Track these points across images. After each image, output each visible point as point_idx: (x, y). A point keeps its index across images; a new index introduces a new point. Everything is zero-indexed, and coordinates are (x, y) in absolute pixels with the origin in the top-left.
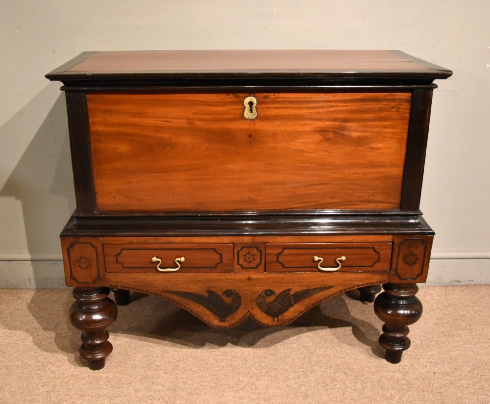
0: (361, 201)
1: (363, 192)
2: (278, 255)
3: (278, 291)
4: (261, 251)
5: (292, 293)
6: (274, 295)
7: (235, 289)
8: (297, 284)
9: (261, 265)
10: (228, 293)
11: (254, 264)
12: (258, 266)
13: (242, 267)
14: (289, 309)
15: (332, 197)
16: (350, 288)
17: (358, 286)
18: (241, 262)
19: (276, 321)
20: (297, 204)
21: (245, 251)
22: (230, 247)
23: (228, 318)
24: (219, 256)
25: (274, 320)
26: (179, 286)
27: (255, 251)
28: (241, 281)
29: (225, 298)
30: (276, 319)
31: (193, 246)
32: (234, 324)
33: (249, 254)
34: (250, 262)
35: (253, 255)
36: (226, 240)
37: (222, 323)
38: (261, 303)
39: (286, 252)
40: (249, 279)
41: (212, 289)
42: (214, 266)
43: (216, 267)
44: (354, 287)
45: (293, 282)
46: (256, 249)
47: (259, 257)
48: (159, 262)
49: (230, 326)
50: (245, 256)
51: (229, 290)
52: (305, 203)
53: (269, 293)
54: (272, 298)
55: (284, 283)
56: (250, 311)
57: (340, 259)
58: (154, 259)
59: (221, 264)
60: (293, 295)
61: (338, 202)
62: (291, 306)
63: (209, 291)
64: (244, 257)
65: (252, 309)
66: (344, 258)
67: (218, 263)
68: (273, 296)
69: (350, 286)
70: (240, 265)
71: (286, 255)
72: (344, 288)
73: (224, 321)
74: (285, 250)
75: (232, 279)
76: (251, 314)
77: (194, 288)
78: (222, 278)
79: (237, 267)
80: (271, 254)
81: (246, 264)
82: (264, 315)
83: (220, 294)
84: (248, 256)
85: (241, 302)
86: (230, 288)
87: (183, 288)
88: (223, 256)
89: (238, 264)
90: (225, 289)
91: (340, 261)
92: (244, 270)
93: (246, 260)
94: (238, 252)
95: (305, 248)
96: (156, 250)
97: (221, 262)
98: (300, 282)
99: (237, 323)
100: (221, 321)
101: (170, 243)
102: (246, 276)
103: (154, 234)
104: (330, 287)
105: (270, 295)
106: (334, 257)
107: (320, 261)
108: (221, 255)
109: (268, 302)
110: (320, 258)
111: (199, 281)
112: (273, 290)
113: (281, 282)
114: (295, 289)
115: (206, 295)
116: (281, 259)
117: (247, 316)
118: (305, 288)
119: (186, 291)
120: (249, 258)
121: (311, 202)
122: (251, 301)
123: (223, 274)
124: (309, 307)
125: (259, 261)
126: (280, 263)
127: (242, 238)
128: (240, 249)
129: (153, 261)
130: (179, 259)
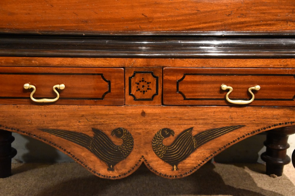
0: (277, 20)
1: (280, 9)
2: (178, 83)
3: (178, 131)
4: (157, 78)
5: (194, 133)
6: (173, 136)
7: (126, 127)
8: (201, 121)
9: (157, 96)
10: (118, 132)
11: (149, 94)
12: (154, 96)
13: (135, 99)
14: (192, 155)
15: (242, 15)
16: (265, 128)
17: (275, 125)
18: (133, 92)
19: (175, 170)
20: (200, 24)
21: (138, 78)
22: (120, 72)
23: (118, 166)
24: (107, 84)
25: (173, 169)
26: (59, 123)
27: (150, 78)
28: (133, 116)
29: (114, 139)
30: (175, 167)
31: (75, 70)
32: (125, 174)
33: (143, 81)
34: (144, 92)
35: (148, 83)
36: (115, 62)
37: (111, 172)
38: (157, 146)
39: (188, 78)
40: (143, 114)
41: (99, 127)
42: (101, 97)
43: (102, 99)
44: (270, 127)
45: (195, 119)
46: (151, 75)
47: (155, 85)
48: (32, 89)
49: (120, 176)
50: (138, 84)
51: (119, 128)
52: (210, 22)
53: (167, 132)
54: (169, 141)
55: (185, 120)
56: (145, 156)
57: (253, 88)
58: (27, 86)
59: (109, 93)
60: (195, 136)
61: (249, 22)
62: (193, 150)
63: (95, 130)
64: (136, 85)
65: (147, 153)
66: (258, 87)
67: (106, 93)
68: (171, 137)
69: (265, 126)
70: (132, 95)
71: (188, 83)
72: (257, 128)
73: (112, 170)
74: (187, 77)
75: (123, 114)
76: (146, 161)
77: (77, 126)
78: (111, 112)
79: (129, 98)
80: (170, 82)
81: (139, 95)
82: (161, 162)
83: (108, 133)
84: (142, 84)
85: (133, 145)
86: (121, 126)
87: (62, 125)
88: (112, 84)
89: (130, 95)
90: (114, 127)
91: (253, 91)
92: (137, 102)
93: (139, 89)
94: (130, 78)
95: (211, 75)
96: (30, 75)
97: (110, 91)
98: (204, 119)
99: (129, 172)
100: (109, 169)
101: (47, 66)
102: (140, 111)
103: (26, 53)
104: (240, 126)
105: (168, 136)
106: (245, 86)
107: (228, 90)
108: (109, 82)
109: (165, 144)
110: (229, 87)
111: (83, 116)
112: (172, 129)
113: (180, 119)
114: (198, 128)
115: (91, 134)
116: (182, 87)
117: (140, 163)
118: (210, 127)
119: (67, 128)
120: (143, 86)
121: (216, 21)
122: (146, 143)
123: (111, 107)
124: (216, 152)
125: (155, 91)
126: (180, 93)
127: (134, 60)
128: (132, 74)
129: (25, 88)
130: (58, 86)
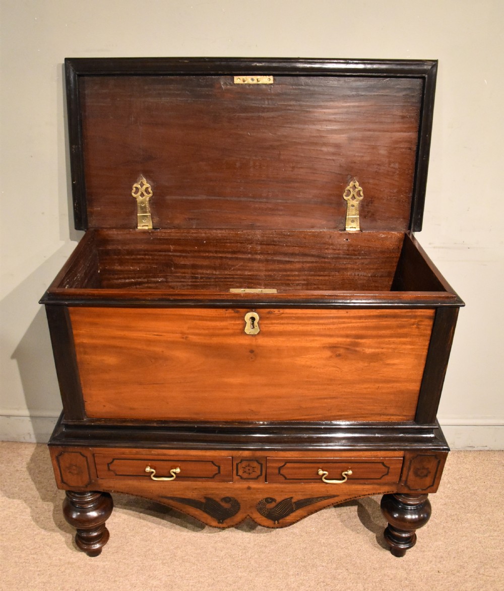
2: (280, 468)
3: (279, 499)
4: (261, 465)
5: (294, 500)
6: (275, 502)
7: (234, 496)
8: (300, 493)
9: (261, 477)
10: (226, 500)
11: (254, 475)
12: (258, 477)
13: (242, 478)
14: (291, 514)
17: (364, 495)
18: (240, 473)
21: (244, 464)
22: (229, 459)
23: (227, 521)
24: (217, 468)
25: (275, 523)
26: (175, 493)
27: (255, 464)
28: (241, 490)
29: (223, 504)
30: (276, 522)
31: (188, 458)
32: (233, 526)
33: (249, 466)
34: (250, 473)
35: (253, 468)
36: (224, 454)
37: (221, 524)
38: (261, 509)
40: (249, 488)
41: (209, 496)
42: (212, 476)
44: (360, 497)
45: (295, 492)
46: (256, 462)
47: (259, 469)
48: (153, 472)
49: (228, 527)
50: (244, 468)
51: (228, 497)
53: (269, 500)
54: (273, 505)
55: (286, 492)
56: (250, 515)
57: (346, 472)
58: (148, 469)
60: (295, 503)
62: (292, 511)
63: (205, 498)
65: (252, 513)
66: (350, 472)
67: (217, 474)
68: (274, 502)
69: (356, 496)
70: (239, 476)
71: (289, 468)
72: (350, 497)
73: (222, 523)
74: (287, 464)
75: (231, 488)
76: (251, 518)
77: (189, 495)
78: (220, 487)
79: (236, 477)
80: (273, 468)
81: (245, 476)
82: (265, 518)
83: (217, 500)
84: (247, 468)
85: (240, 507)
86: (229, 495)
87: (178, 494)
88: (221, 468)
89: (237, 475)
90: (223, 496)
91: (346, 474)
92: (243, 480)
93: (245, 472)
94: (237, 465)
95: (309, 463)
96: (149, 461)
97: (219, 472)
98: (303, 492)
99: (236, 524)
100: (219, 522)
101: (165, 455)
102: (246, 486)
103: (146, 446)
104: (334, 496)
105: (271, 502)
106: (340, 470)
107: (324, 474)
108: (219, 467)
109: (268, 508)
110: (325, 472)
111: (196, 489)
112: (274, 498)
113: (282, 491)
114: (297, 497)
115: (203, 501)
116: (283, 471)
118: (308, 497)
119: (183, 497)
120: (249, 470)
122: (251, 507)
123: (221, 483)
124: (312, 513)
125: (260, 473)
126: (281, 475)
127: (241, 452)
128: (239, 461)
129: (146, 471)
130: (174, 470)
